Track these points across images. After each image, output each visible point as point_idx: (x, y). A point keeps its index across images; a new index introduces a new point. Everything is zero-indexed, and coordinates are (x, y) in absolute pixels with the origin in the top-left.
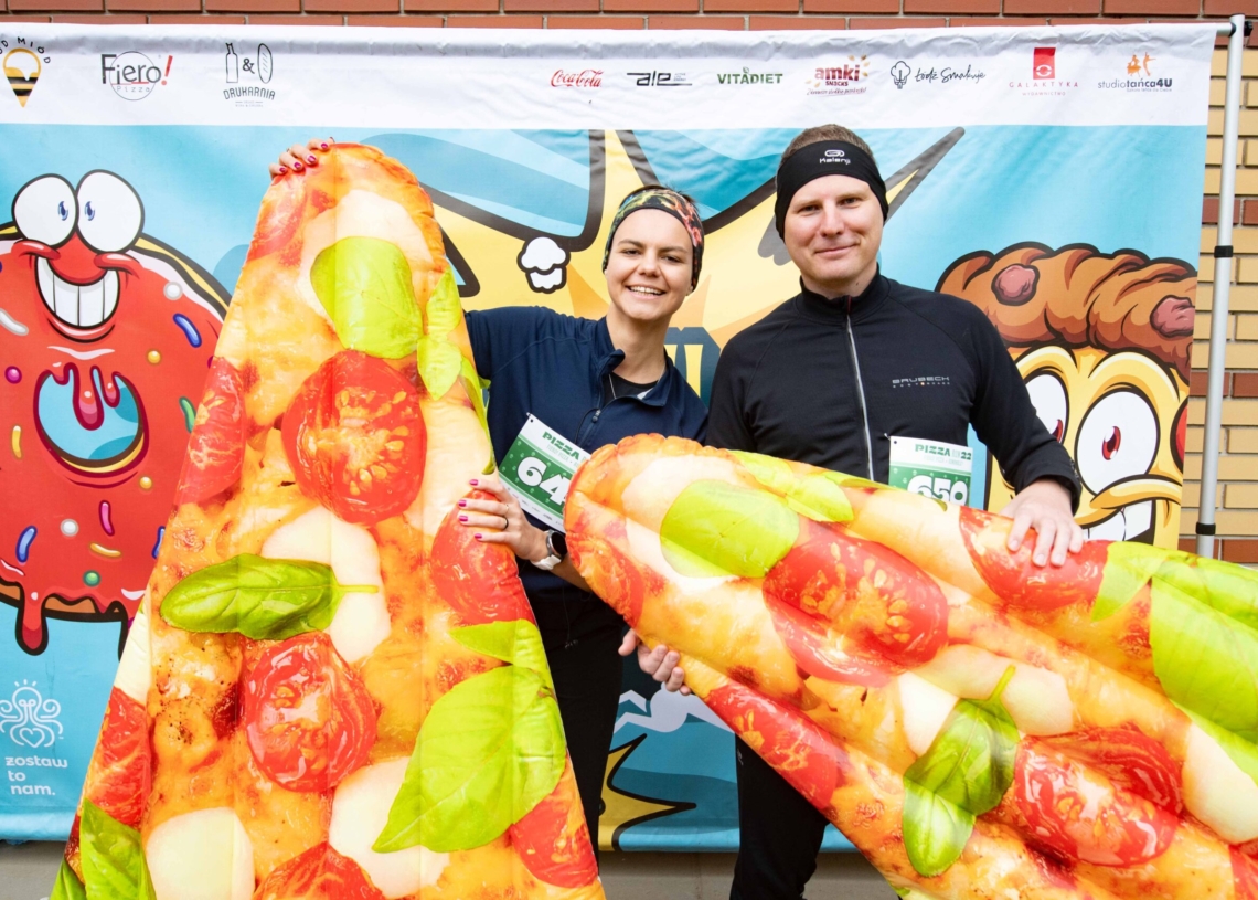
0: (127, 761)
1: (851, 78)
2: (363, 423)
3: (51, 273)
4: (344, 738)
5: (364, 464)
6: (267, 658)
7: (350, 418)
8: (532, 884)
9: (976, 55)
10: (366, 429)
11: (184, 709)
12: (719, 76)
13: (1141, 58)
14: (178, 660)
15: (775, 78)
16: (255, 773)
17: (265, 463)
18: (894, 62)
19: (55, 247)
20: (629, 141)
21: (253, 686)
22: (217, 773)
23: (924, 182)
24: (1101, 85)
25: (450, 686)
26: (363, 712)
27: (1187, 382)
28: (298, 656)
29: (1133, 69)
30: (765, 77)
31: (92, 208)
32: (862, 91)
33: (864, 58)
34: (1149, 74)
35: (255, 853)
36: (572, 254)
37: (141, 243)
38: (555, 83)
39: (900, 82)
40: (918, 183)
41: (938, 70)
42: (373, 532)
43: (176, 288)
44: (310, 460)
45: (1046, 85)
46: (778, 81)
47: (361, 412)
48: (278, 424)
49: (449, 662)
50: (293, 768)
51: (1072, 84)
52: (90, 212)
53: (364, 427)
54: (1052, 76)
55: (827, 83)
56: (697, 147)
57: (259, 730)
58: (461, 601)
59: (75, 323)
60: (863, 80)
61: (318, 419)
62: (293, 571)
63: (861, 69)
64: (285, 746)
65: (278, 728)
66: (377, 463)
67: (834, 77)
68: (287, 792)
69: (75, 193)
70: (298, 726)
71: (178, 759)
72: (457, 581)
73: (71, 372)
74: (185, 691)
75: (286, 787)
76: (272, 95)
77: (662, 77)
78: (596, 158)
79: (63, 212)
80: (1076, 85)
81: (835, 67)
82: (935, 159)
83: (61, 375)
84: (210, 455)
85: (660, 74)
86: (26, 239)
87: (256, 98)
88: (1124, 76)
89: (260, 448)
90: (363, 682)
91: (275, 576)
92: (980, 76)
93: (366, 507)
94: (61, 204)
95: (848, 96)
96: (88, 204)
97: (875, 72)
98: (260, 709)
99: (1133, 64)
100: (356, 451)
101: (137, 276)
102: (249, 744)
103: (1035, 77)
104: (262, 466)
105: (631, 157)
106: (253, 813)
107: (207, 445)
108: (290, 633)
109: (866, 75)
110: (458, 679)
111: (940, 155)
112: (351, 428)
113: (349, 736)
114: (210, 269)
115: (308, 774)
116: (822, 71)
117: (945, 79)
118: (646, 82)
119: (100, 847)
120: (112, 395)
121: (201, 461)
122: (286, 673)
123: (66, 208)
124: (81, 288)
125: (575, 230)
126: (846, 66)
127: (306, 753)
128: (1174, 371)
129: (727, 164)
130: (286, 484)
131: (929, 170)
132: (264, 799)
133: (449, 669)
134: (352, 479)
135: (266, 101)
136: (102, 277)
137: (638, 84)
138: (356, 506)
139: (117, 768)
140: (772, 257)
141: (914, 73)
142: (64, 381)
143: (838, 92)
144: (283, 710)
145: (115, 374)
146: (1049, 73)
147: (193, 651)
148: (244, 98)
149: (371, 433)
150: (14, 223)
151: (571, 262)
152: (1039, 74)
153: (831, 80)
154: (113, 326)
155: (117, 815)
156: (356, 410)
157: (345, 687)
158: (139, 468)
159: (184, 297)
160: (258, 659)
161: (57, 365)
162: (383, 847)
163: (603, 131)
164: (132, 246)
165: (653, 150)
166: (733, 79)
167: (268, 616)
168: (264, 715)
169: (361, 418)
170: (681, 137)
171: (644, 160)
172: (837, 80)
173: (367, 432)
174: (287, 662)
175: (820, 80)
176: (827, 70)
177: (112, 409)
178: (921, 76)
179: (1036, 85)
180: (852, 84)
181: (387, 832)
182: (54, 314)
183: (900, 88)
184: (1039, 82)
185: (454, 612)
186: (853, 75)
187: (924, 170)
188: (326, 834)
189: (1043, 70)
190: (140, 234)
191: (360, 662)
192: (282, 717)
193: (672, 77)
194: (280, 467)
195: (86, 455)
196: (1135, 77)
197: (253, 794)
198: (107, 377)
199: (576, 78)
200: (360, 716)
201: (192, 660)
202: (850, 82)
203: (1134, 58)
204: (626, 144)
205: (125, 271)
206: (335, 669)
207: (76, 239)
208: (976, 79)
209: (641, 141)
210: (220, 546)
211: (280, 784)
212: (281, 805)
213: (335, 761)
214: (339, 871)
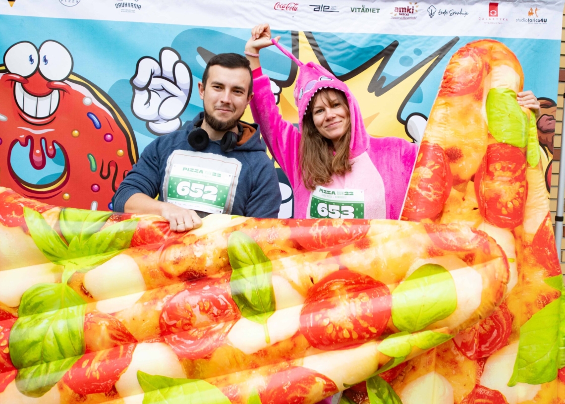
1: (410, 12)
2: (509, 179)
3: (23, 90)
4: (495, 333)
5: (510, 199)
7: (502, 176)
9: (464, 5)
10: (511, 182)
12: (351, 8)
13: (534, 9)
15: (376, 11)
16: (456, 352)
17: (465, 198)
18: (429, 6)
19: (26, 78)
20: (310, 37)
23: (442, 61)
24: (517, 20)
25: (544, 306)
26: (506, 320)
27: (552, 153)
29: (531, 14)
30: (372, 10)
31: (47, 59)
32: (415, 18)
33: (416, 3)
34: (537, 16)
35: (454, 392)
36: (283, 89)
37: (72, 77)
38: (276, 8)
39: (431, 15)
40: (439, 61)
41: (448, 10)
42: (513, 232)
43: (89, 100)
45: (493, 19)
46: (378, 12)
47: (509, 174)
48: (473, 179)
49: (544, 294)
50: (472, 349)
51: (505, 19)
52: (45, 61)
53: (510, 181)
54: (497, 16)
55: (400, 14)
56: (341, 41)
58: (549, 265)
59: (34, 115)
60: (415, 13)
61: (486, 176)
63: (415, 9)
64: (470, 338)
65: (468, 330)
66: (515, 199)
67: (403, 12)
68: (470, 360)
69: (38, 51)
72: (547, 255)
73: (29, 140)
75: (469, 358)
76: (140, 7)
77: (325, 8)
78: (295, 44)
79: (31, 60)
80: (507, 20)
81: (403, 7)
82: (447, 50)
83: (24, 141)
84: (435, 194)
85: (324, 6)
86: (10, 73)
87: (132, 8)
88: (527, 17)
89: (464, 191)
90: (506, 305)
92: (466, 14)
93: (510, 220)
94: (31, 56)
95: (408, 20)
96: (45, 57)
97: (421, 10)
99: (531, 11)
100: (505, 192)
101: (69, 93)
103: (490, 15)
104: (464, 199)
105: (311, 44)
106: (454, 372)
107: (433, 188)
109: (417, 11)
110: (548, 302)
111: (449, 48)
112: (503, 181)
113: (498, 332)
114: (106, 91)
115: (476, 352)
116: (398, 8)
117: (451, 15)
118: (318, 9)
119: (379, 395)
120: (51, 152)
121: (430, 197)
123: (33, 58)
124: (39, 98)
125: (284, 78)
126: (408, 7)
127: (476, 341)
128: (546, 148)
129: (355, 49)
130: (475, 209)
131: (444, 55)
132: (460, 365)
133: (544, 298)
134: (503, 206)
135: (137, 10)
136: (50, 93)
137: (314, 10)
138: (505, 220)
140: (374, 93)
141: (438, 11)
142: (25, 145)
143: (404, 18)
145: (54, 141)
146: (495, 14)
148: (126, 8)
149: (513, 184)
150: (4, 65)
151: (282, 92)
152: (491, 14)
153: (401, 13)
154: (55, 118)
156: (505, 173)
158: (63, 189)
159: (93, 104)
161: (22, 136)
162: (511, 385)
163: (298, 32)
164: (67, 78)
165: (321, 41)
166: (357, 10)
169: (508, 177)
170: (333, 36)
171: (317, 46)
172: (404, 13)
173: (512, 183)
175: (396, 13)
176: (400, 8)
177: (51, 159)
178: (441, 13)
179: (490, 19)
180: (411, 15)
182: (23, 111)
183: (431, 17)
184: (491, 18)
185: (546, 270)
186: (411, 11)
187: (442, 55)
188: (480, 380)
189: (493, 13)
190: (71, 73)
193: (330, 8)
194: (472, 200)
195: (35, 183)
196: (532, 17)
197: (454, 363)
198: (49, 142)
199: (286, 6)
200: (504, 322)
202: (410, 14)
203: (531, 9)
204: (308, 38)
205: (63, 91)
207: (38, 74)
208: (464, 15)
209: (315, 37)
211: (467, 357)
212: (469, 367)
213: (487, 345)
214: (489, 398)
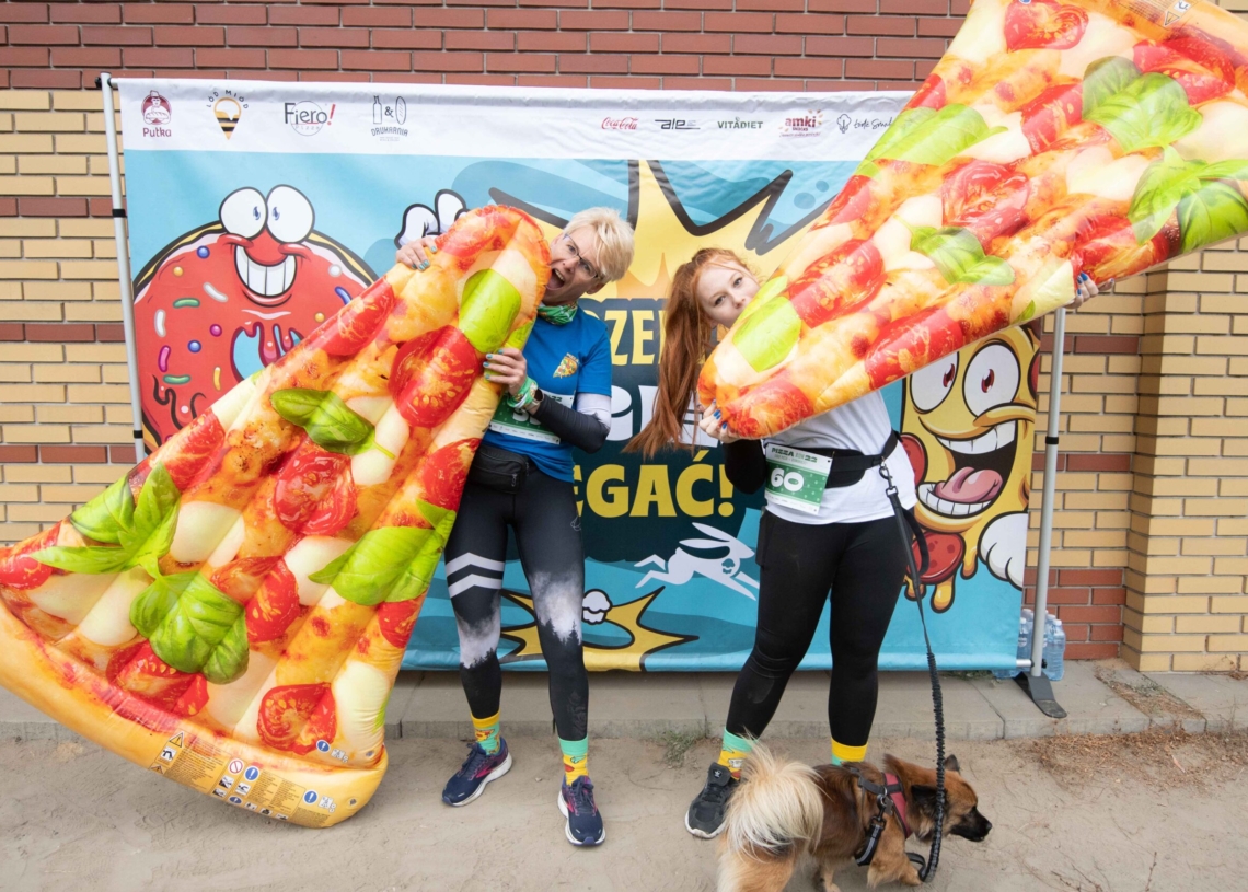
0: (198, 456)
1: (810, 126)
2: (443, 373)
4: (327, 517)
5: (429, 394)
6: (314, 455)
7: (437, 364)
8: (378, 635)
10: (442, 377)
11: (253, 453)
14: (266, 427)
16: (269, 505)
17: (379, 359)
21: (297, 463)
22: (247, 492)
25: (398, 525)
26: (347, 511)
28: (331, 463)
35: (243, 543)
42: (412, 430)
44: (403, 371)
47: (446, 367)
48: (400, 345)
49: (407, 513)
50: (292, 515)
55: (794, 129)
57: (286, 487)
58: (433, 489)
61: (421, 353)
62: (357, 422)
64: (294, 502)
65: (297, 492)
66: (436, 397)
68: (280, 524)
70: (308, 496)
71: (233, 476)
74: (259, 445)
75: (282, 522)
84: (350, 332)
89: (383, 350)
91: (347, 418)
93: (416, 415)
98: (294, 477)
100: (428, 383)
102: (275, 490)
104: (376, 359)
106: (256, 523)
107: (353, 326)
108: (334, 450)
112: (434, 370)
113: (332, 517)
115: (297, 521)
116: (790, 120)
119: (157, 492)
121: (344, 332)
122: (320, 468)
127: (303, 511)
130: (383, 377)
132: (266, 521)
133: (405, 517)
134: (418, 396)
138: (411, 411)
139: (191, 457)
140: (754, 250)
144: (306, 485)
147: (277, 427)
149: (444, 381)
153: (796, 126)
155: (176, 481)
156: (443, 363)
157: (345, 493)
160: (309, 452)
162: (316, 578)
167: (329, 435)
168: (294, 481)
169: (443, 369)
172: (800, 126)
173: (442, 379)
174: (323, 463)
175: (788, 127)
180: (810, 130)
181: (321, 573)
185: (425, 491)
188: (284, 553)
191: (361, 486)
192: (303, 488)
194: (385, 367)
197: (262, 515)
200: (344, 511)
201: (273, 431)
202: (809, 128)
206: (344, 479)
210: (326, 382)
211: (280, 519)
212: (274, 529)
213: (314, 523)
214: (282, 576)
